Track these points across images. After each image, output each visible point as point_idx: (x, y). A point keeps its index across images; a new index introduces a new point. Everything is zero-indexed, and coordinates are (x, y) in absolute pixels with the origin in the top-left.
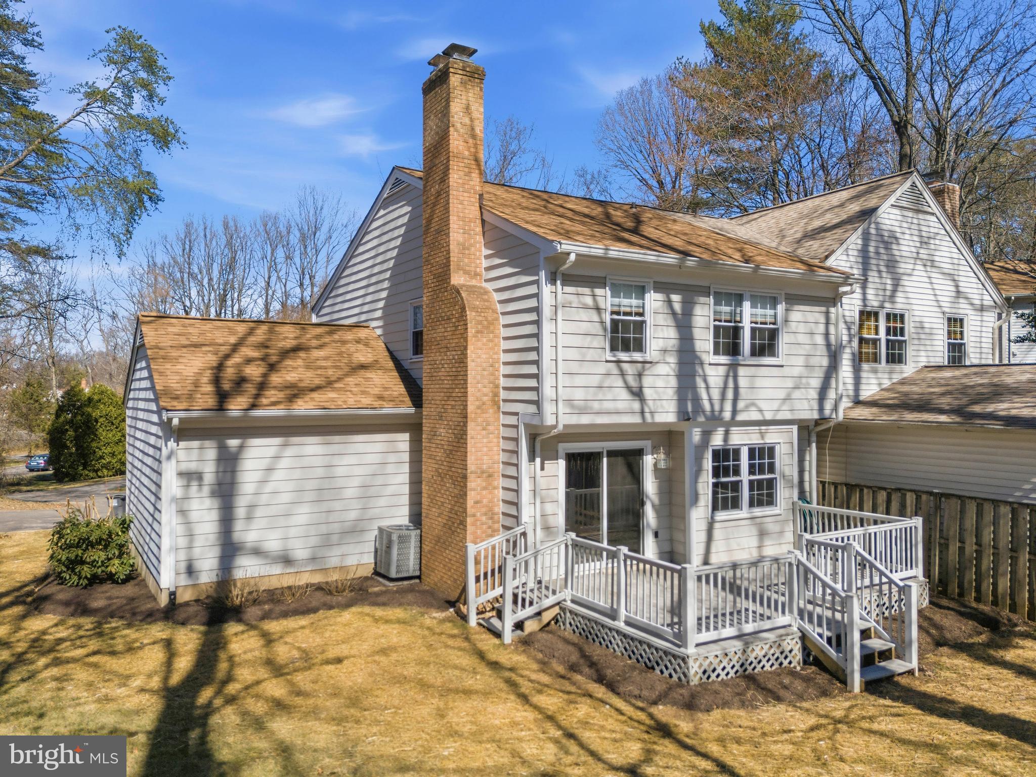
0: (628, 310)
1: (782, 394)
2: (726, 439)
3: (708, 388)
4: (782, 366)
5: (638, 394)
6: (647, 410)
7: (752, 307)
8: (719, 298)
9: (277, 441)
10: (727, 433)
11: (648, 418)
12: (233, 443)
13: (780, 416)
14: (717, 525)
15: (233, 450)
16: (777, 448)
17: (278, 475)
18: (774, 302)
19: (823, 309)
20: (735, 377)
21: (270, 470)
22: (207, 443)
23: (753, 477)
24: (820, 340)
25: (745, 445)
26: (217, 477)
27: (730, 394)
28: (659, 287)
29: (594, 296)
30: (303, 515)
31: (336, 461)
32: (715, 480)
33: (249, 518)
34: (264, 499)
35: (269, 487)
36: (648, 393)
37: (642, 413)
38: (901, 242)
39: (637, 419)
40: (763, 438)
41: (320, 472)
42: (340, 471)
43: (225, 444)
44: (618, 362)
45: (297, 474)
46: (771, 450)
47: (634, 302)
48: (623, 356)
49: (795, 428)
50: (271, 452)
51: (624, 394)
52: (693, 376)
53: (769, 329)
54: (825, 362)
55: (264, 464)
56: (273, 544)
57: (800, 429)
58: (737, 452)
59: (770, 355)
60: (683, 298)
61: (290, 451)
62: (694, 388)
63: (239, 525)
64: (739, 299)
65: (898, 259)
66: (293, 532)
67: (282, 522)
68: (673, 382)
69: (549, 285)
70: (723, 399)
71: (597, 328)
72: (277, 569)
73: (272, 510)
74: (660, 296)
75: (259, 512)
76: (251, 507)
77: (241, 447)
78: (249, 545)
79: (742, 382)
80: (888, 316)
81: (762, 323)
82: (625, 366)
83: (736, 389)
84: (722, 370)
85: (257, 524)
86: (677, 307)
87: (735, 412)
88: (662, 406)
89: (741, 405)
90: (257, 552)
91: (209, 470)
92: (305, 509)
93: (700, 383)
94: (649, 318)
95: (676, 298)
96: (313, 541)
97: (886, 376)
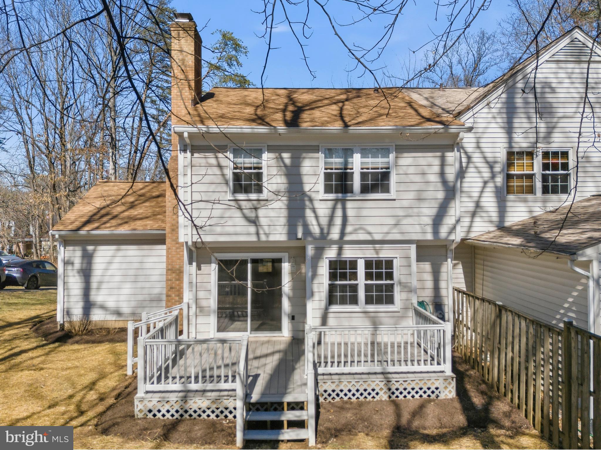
0: (249, 165)
1: (392, 221)
2: (340, 253)
3: (317, 217)
4: (394, 200)
5: (254, 222)
6: (261, 232)
7: (361, 158)
8: (329, 152)
9: (114, 247)
10: (340, 249)
11: (263, 238)
12: (90, 248)
13: (390, 237)
14: (330, 315)
15: (90, 252)
16: (395, 262)
17: (114, 266)
18: (385, 152)
19: (439, 154)
20: (344, 209)
21: (110, 263)
22: (77, 248)
23: (369, 282)
24: (434, 178)
25: (361, 258)
26: (82, 266)
27: (338, 221)
28: (271, 149)
29: (217, 158)
30: (127, 289)
31: (146, 260)
32: (330, 282)
33: (98, 288)
34: (106, 279)
35: (110, 273)
36: (263, 221)
37: (258, 234)
38: (558, 90)
39: (254, 238)
40: (377, 253)
41: (136, 266)
42: (148, 266)
43: (85, 248)
44: (236, 200)
45: (124, 266)
46: (389, 263)
47: (255, 160)
48: (241, 196)
49: (413, 247)
50: (110, 253)
51: (243, 222)
52: (303, 209)
53: (381, 173)
54: (441, 195)
55: (107, 260)
56: (111, 304)
57: (418, 247)
58: (353, 264)
59: (382, 192)
60: (292, 155)
61: (121, 253)
62: (303, 217)
63: (93, 293)
64: (348, 153)
65: (555, 105)
66: (122, 298)
67: (116, 292)
68: (284, 213)
69: (183, 154)
70: (331, 223)
71: (219, 179)
72: (114, 318)
73: (111, 285)
74: (272, 155)
75: (104, 286)
76: (100, 283)
77: (95, 250)
78: (98, 303)
79: (350, 213)
80: (546, 155)
81: (372, 169)
82: (244, 204)
83: (345, 218)
84: (330, 204)
85: (103, 292)
86: (288, 161)
87: (343, 233)
88: (276, 230)
89: (349, 229)
90: (103, 307)
91: (77, 261)
92: (128, 285)
93: (309, 213)
94: (264, 171)
95: (286, 156)
96: (133, 304)
97: (540, 204)
